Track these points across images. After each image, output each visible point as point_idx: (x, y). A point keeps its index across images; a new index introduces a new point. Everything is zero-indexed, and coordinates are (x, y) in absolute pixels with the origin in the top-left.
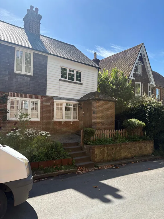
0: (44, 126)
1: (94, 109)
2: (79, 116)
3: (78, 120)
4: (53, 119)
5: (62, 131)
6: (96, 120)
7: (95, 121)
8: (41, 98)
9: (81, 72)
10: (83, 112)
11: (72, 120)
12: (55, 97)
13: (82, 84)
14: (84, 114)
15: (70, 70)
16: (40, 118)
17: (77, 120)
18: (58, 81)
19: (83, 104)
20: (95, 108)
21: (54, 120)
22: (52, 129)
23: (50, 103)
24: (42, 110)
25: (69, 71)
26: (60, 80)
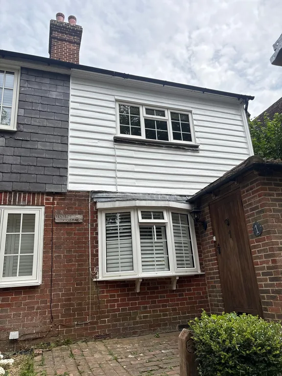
0: (56, 306)
1: (253, 215)
2: (200, 256)
3: (199, 272)
4: (95, 275)
5: (138, 319)
6: (274, 261)
7: (269, 268)
8: (47, 199)
9: (188, 115)
10: (214, 239)
11: (174, 271)
12: (100, 195)
13: (195, 148)
14: (218, 247)
15: (149, 111)
16: (40, 274)
17: (196, 270)
18: (111, 145)
19: (207, 210)
20: (257, 208)
21: (100, 279)
22: (93, 318)
23: (79, 217)
24: (49, 245)
25: (147, 113)
26: (117, 140)
